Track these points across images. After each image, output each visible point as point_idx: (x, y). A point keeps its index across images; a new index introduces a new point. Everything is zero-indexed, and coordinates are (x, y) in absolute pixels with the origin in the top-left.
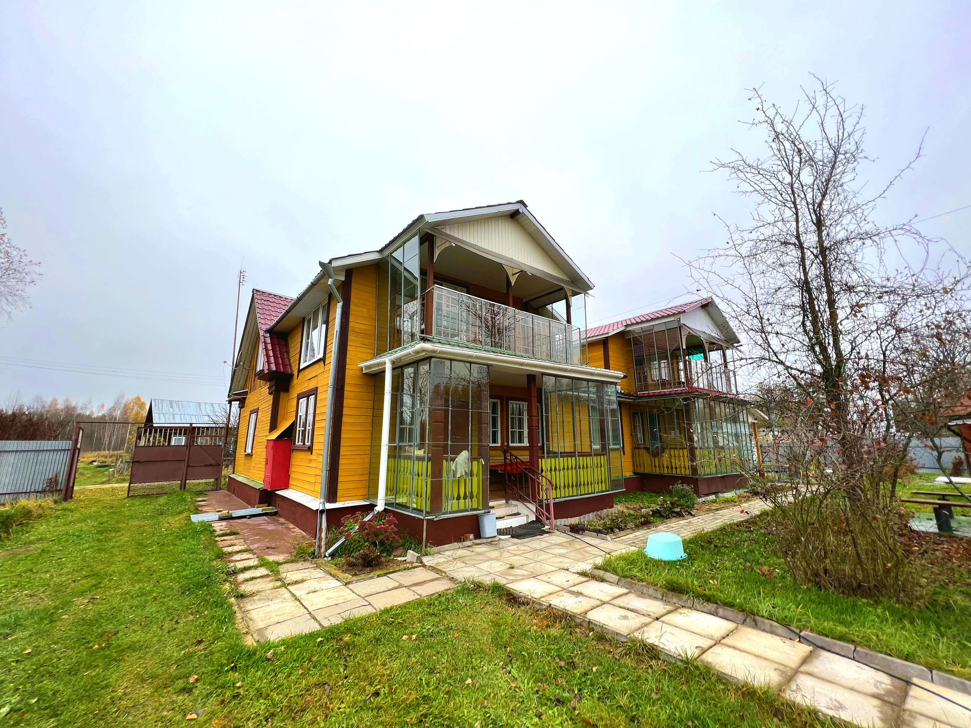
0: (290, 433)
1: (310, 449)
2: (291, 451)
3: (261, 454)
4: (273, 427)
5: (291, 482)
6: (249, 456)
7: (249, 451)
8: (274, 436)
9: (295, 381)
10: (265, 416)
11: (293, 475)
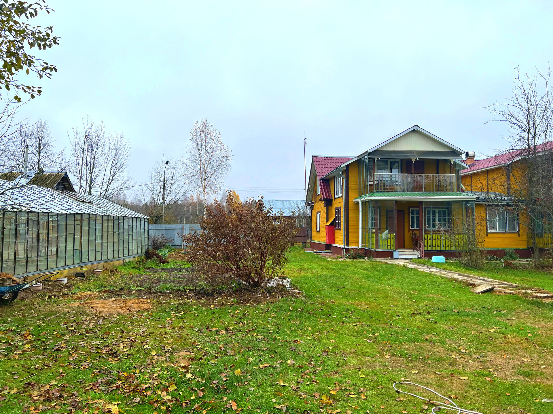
0: (333, 223)
1: (340, 229)
2: (335, 230)
3: (324, 231)
4: (327, 220)
5: (336, 241)
6: (319, 232)
7: (318, 230)
8: (328, 224)
9: (333, 202)
10: (324, 215)
11: (336, 239)
